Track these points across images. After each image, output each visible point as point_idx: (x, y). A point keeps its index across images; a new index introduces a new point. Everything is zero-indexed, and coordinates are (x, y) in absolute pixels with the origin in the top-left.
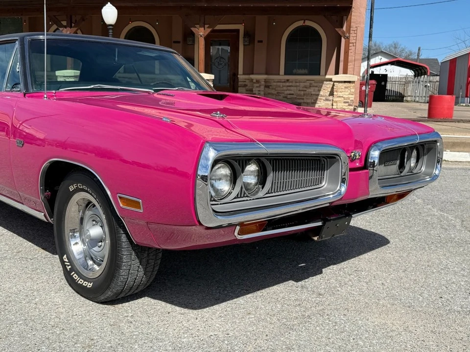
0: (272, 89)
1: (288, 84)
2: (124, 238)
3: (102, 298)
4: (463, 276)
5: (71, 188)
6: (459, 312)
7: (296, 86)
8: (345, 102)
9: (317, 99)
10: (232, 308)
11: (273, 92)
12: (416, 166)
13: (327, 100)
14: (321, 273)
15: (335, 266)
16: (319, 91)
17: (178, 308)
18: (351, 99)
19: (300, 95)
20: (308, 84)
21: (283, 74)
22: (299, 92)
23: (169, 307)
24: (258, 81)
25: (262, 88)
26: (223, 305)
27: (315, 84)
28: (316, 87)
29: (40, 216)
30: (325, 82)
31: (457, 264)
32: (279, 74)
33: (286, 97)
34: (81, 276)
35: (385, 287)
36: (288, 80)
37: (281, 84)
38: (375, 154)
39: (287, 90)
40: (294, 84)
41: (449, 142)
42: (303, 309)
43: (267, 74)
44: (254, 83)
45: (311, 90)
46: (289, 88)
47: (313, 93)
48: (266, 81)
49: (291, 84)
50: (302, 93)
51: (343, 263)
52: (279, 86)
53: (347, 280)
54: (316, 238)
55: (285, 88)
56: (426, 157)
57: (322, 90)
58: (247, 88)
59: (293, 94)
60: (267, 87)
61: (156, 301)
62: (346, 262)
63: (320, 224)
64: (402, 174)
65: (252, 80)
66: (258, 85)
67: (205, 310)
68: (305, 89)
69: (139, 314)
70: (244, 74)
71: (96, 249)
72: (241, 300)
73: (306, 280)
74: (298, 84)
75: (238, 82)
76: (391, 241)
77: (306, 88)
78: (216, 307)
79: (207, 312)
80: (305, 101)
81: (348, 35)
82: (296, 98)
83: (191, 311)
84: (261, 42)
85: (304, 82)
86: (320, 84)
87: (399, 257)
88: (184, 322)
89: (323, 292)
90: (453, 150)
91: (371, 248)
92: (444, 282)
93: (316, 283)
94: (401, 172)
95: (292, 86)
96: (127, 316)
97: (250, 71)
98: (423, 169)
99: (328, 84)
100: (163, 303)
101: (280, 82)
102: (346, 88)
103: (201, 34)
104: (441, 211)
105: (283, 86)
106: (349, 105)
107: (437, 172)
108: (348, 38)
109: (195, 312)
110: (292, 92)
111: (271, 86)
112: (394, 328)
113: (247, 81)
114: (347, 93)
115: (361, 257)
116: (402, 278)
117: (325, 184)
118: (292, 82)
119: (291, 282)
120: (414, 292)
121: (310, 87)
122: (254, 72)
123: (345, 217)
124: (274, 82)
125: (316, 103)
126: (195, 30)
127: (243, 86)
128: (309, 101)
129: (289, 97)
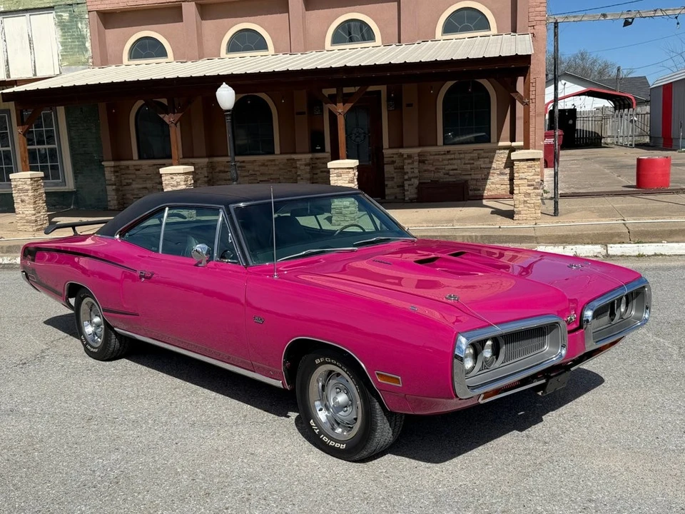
0: (429, 164)
1: (449, 157)
2: (377, 405)
3: (357, 457)
4: (679, 414)
5: (317, 361)
6: (674, 451)
7: (460, 159)
8: (529, 185)
9: (488, 173)
10: (470, 461)
11: (430, 168)
12: (626, 310)
13: (502, 174)
14: (542, 420)
15: (553, 412)
16: (491, 162)
17: (422, 463)
18: (536, 181)
19: (466, 170)
20: (475, 155)
21: (442, 144)
22: (464, 167)
23: (414, 463)
24: (410, 156)
25: (416, 164)
26: (461, 457)
27: (487, 155)
28: (487, 157)
29: (278, 384)
30: (498, 151)
31: (673, 402)
32: (436, 145)
33: (448, 174)
34: (331, 438)
35: (605, 431)
36: (448, 152)
37: (440, 158)
38: (589, 314)
39: (448, 165)
40: (457, 156)
41: (665, 231)
42: (533, 458)
43: (420, 145)
44: (405, 159)
45: (481, 163)
46: (450, 162)
47: (483, 166)
48: (419, 155)
49: (453, 156)
50: (469, 166)
51: (561, 409)
52: (438, 160)
53: (568, 426)
54: (540, 393)
55: (446, 162)
56: (635, 301)
57: (494, 161)
58: (395, 165)
59: (456, 170)
60: (422, 162)
61: (400, 457)
62: (564, 407)
63: (544, 381)
64: (613, 323)
65: (401, 155)
66: (410, 161)
67: (446, 463)
68: (472, 162)
69: (391, 470)
70: (390, 148)
71: (342, 413)
72: (475, 452)
73: (529, 429)
74: (462, 156)
75: (383, 158)
76: (606, 379)
77: (473, 160)
78: (455, 460)
79: (448, 465)
80: (473, 176)
81: (527, 101)
82: (460, 174)
83: (434, 465)
84: (410, 105)
85: (470, 153)
86: (492, 154)
87: (616, 397)
88: (433, 475)
89: (547, 440)
90: (671, 240)
91: (587, 390)
92: (660, 422)
93: (540, 431)
94: (612, 320)
95: (455, 159)
96: (382, 472)
97: (398, 143)
98: (633, 313)
99: (501, 153)
100: (407, 459)
101: (439, 155)
102: (529, 167)
103: (340, 111)
104: (657, 336)
105: (443, 160)
106: (535, 189)
107: (647, 316)
108: (527, 105)
109: (439, 465)
110: (455, 167)
111: (427, 160)
112: (616, 469)
113: (394, 156)
115: (577, 400)
116: (620, 421)
117: (546, 348)
118: (454, 154)
119: (516, 432)
120: (632, 434)
121: (479, 158)
122: (404, 145)
123: (565, 372)
124: (431, 155)
125: (487, 179)
126: (332, 106)
127: (389, 164)
128: (479, 177)
129: (451, 172)
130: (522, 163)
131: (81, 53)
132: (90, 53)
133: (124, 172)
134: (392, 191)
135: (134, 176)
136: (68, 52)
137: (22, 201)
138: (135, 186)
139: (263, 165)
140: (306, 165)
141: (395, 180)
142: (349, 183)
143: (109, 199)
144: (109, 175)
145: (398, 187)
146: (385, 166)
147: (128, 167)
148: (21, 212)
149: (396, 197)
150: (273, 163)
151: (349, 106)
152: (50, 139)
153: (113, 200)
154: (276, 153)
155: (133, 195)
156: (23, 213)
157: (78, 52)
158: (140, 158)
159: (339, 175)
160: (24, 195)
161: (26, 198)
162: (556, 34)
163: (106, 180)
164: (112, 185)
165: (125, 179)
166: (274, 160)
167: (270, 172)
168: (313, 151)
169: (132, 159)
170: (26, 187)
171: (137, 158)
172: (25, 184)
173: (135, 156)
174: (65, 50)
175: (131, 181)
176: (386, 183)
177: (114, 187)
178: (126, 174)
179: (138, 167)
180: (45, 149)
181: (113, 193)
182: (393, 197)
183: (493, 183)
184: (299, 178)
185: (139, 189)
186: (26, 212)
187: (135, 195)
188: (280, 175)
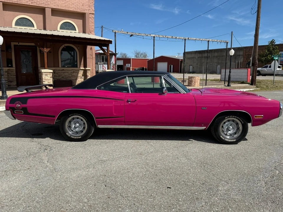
0: (56, 74)
1: (63, 71)
7: (67, 72)
9: (77, 78)
13: (81, 78)
16: (78, 74)
20: (72, 71)
21: (61, 67)
27: (76, 71)
30: (80, 71)
32: (59, 67)
36: (63, 70)
40: (66, 71)
43: (54, 67)
45: (74, 74)
46: (64, 73)
48: (54, 70)
49: (65, 71)
50: (70, 75)
52: (59, 72)
55: (62, 73)
60: (54, 73)
70: (41, 67)
74: (68, 71)
75: (38, 71)
77: (72, 73)
80: (72, 79)
82: (68, 78)
84: (50, 52)
86: (78, 71)
101: (60, 70)
103: (45, 51)
105: (61, 72)
110: (66, 75)
121: (74, 72)
124: (57, 70)
125: (77, 79)
126: (42, 49)
128: (74, 79)
129: (64, 77)
146: (39, 74)
151: (49, 49)
159: (46, 75)
168: (8, 66)
183: (78, 81)
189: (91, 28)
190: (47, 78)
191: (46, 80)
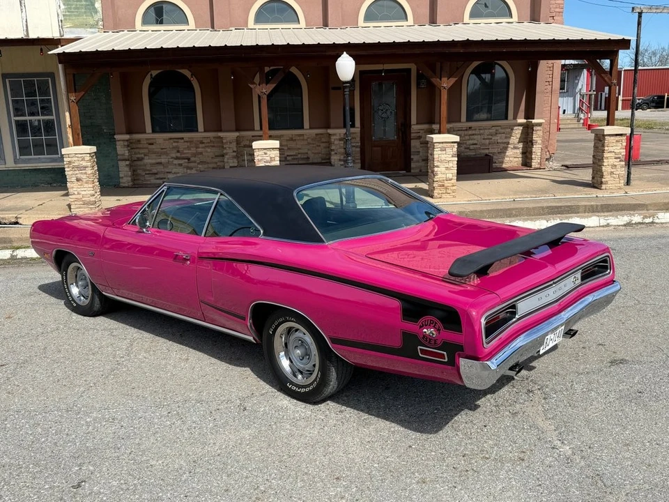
1: (470, 132)
7: (480, 134)
9: (507, 148)
16: (510, 138)
19: (485, 145)
20: (493, 131)
21: (465, 120)
22: (483, 142)
27: (503, 131)
28: (504, 133)
32: (460, 122)
33: (468, 148)
36: (470, 128)
37: (463, 133)
39: (469, 140)
40: (477, 132)
45: (498, 138)
46: (472, 137)
47: (499, 141)
49: (474, 132)
50: (487, 141)
55: (467, 138)
57: (512, 136)
58: (421, 140)
59: (476, 144)
68: (490, 137)
70: (417, 124)
74: (481, 131)
75: (410, 133)
77: (491, 135)
80: (491, 151)
82: (480, 149)
85: (489, 129)
86: (510, 130)
95: (475, 134)
97: (429, 119)
101: (461, 130)
103: (444, 86)
105: (465, 135)
106: (620, 161)
110: (475, 142)
113: (421, 131)
114: (619, 148)
118: (475, 130)
121: (496, 134)
124: (454, 130)
126: (436, 81)
127: (416, 139)
128: (496, 151)
129: (472, 147)
130: (612, 138)
131: (89, 14)
132: (100, 15)
133: (134, 146)
134: (418, 164)
135: (146, 151)
136: (73, 12)
137: (78, 180)
138: (147, 161)
139: (292, 139)
140: (340, 140)
141: (421, 154)
142: (453, 157)
143: (121, 175)
144: (121, 150)
145: (423, 160)
146: (412, 141)
147: (139, 141)
148: (76, 193)
149: (420, 171)
150: (301, 138)
151: (451, 81)
152: (46, 109)
153: (126, 176)
154: (305, 127)
155: (145, 170)
156: (78, 194)
157: (85, 12)
158: (154, 131)
159: (443, 149)
160: (82, 173)
161: (84, 177)
162: (639, 24)
163: (117, 155)
164: (126, 160)
165: (135, 154)
166: (303, 135)
167: (298, 147)
168: (345, 126)
169: (144, 132)
170: (84, 164)
171: (151, 132)
172: (83, 160)
173: (149, 128)
174: (68, 9)
175: (143, 156)
176: (412, 157)
177: (128, 163)
178: (137, 148)
179: (150, 141)
180: (39, 121)
181: (127, 169)
182: (417, 171)
183: (509, 156)
184: (333, 153)
185: (152, 164)
186: (83, 193)
187: (148, 170)
188: (309, 150)
189: (554, 6)
190: (443, 157)
191: (441, 161)
